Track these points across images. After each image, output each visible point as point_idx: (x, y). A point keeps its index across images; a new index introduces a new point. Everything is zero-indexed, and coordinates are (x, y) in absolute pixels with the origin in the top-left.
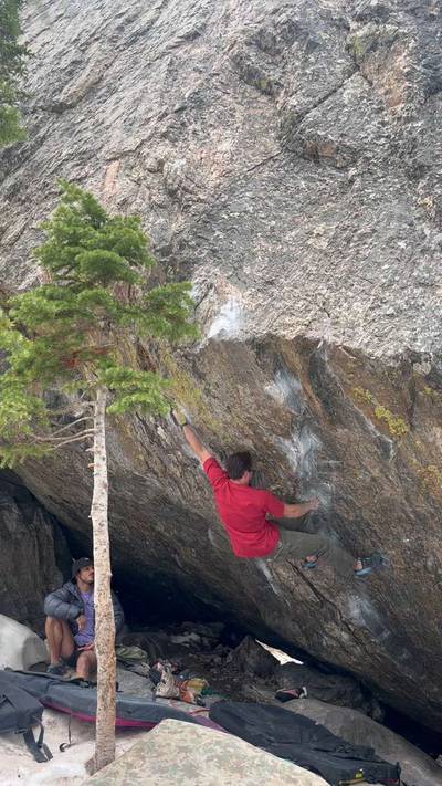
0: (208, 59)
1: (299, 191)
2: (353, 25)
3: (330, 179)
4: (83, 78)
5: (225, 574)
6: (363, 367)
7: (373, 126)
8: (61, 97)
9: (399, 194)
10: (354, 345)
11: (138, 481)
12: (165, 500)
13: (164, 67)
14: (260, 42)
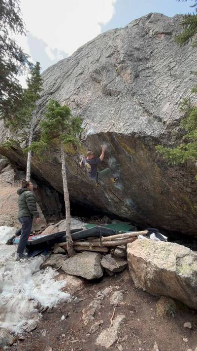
0: (84, 77)
1: (107, 102)
2: (117, 65)
3: (114, 98)
4: (56, 86)
5: (99, 200)
6: (123, 137)
7: (123, 86)
8: (51, 91)
9: (130, 100)
10: (121, 132)
11: (76, 178)
12: (82, 181)
13: (75, 80)
14: (96, 72)
